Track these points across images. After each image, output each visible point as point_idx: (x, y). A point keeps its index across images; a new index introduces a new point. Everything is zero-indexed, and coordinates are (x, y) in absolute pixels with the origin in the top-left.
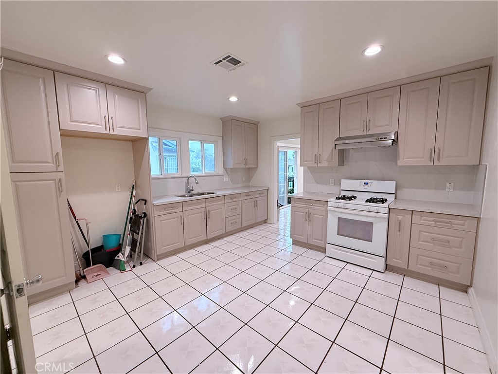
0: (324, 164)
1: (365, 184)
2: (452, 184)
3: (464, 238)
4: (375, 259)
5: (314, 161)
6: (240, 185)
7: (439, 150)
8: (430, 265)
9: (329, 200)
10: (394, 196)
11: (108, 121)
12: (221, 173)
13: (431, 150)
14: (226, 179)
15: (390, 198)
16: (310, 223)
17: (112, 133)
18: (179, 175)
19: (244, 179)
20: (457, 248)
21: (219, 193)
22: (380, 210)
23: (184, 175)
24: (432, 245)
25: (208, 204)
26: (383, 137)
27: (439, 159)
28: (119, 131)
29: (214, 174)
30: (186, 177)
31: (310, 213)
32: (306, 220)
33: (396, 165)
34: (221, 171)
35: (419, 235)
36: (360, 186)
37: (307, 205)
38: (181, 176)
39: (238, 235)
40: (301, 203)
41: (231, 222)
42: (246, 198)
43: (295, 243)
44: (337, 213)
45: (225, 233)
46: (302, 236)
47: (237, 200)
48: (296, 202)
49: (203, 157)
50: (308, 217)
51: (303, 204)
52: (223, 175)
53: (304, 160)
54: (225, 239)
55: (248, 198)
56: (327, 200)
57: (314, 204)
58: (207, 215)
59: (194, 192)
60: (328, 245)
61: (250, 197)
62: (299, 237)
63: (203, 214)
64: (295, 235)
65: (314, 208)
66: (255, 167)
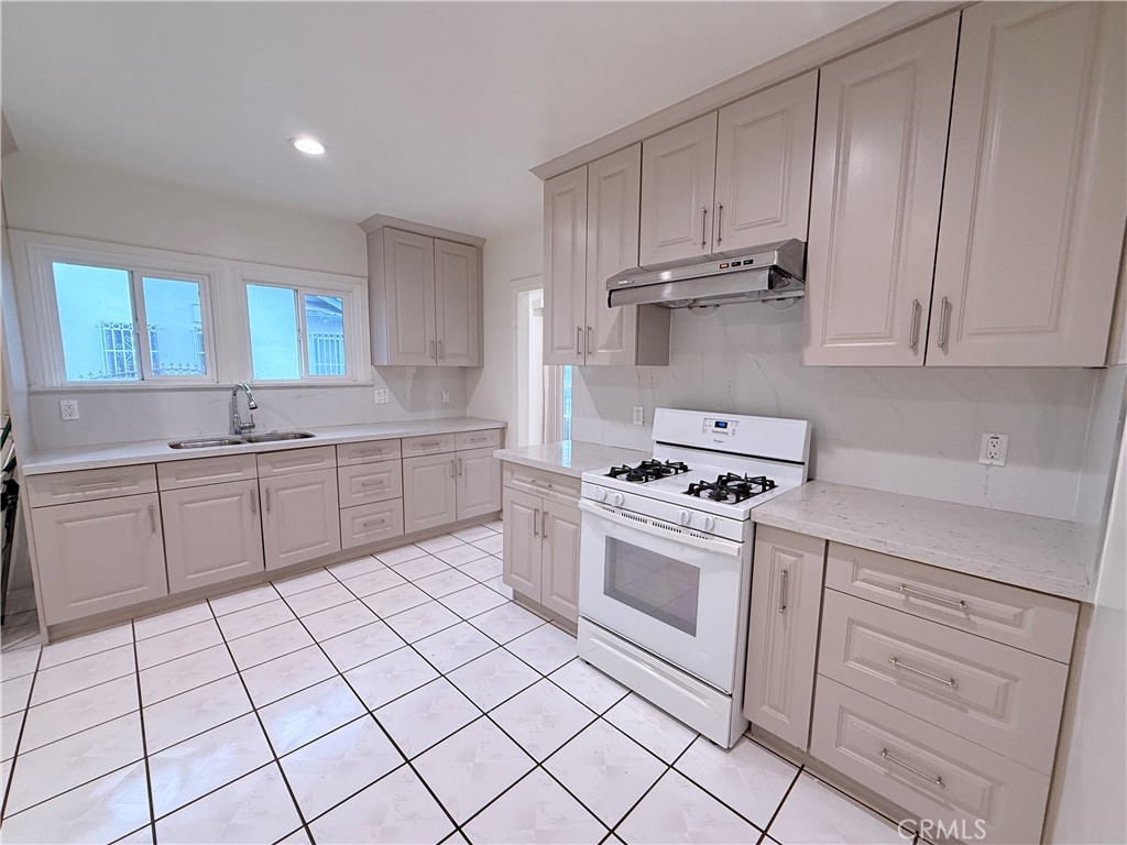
0: (602, 356)
1: (717, 425)
2: (1003, 439)
3: (1016, 679)
4: (703, 697)
5: (576, 349)
7: (947, 305)
8: (882, 758)
9: (585, 476)
10: (800, 472)
12: (362, 379)
13: (918, 306)
14: (382, 395)
15: (789, 480)
16: (546, 542)
18: (208, 381)
19: (446, 398)
20: (987, 712)
21: (321, 437)
22: (723, 527)
23: (225, 382)
24: (893, 680)
25: (265, 470)
26: (742, 260)
27: (944, 345)
29: (345, 383)
30: (228, 389)
31: (546, 513)
32: (536, 533)
33: (801, 365)
34: (364, 373)
35: (849, 638)
36: (704, 431)
37: (538, 485)
38: (213, 384)
39: (387, 558)
40: (525, 478)
41: (365, 519)
42: (421, 452)
43: (519, 599)
44: (603, 522)
45: (343, 552)
46: (529, 581)
47: (385, 457)
48: (515, 476)
49: (302, 333)
50: (542, 525)
51: (530, 483)
52: (372, 386)
53: (552, 345)
54: (336, 571)
55: (429, 451)
56: (580, 474)
57: (555, 486)
58: (259, 502)
59: (255, 433)
60: (581, 622)
61: (436, 450)
62: (523, 580)
63: (247, 499)
64: (513, 576)
65: (554, 496)
66: (476, 365)
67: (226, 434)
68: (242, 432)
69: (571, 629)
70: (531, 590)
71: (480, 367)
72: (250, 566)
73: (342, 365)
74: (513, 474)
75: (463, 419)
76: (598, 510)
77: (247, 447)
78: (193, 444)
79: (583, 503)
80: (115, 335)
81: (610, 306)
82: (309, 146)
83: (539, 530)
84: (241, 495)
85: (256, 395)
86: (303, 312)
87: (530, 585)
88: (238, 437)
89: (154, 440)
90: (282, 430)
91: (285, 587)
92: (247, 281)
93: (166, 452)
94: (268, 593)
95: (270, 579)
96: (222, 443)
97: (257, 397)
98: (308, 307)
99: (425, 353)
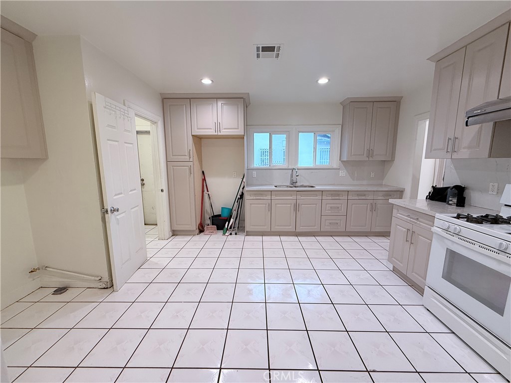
5: (446, 150)
6: (365, 182)
9: (437, 216)
11: (218, 125)
12: (335, 166)
14: (343, 173)
16: (412, 246)
17: (219, 134)
18: (285, 166)
19: (372, 175)
21: (317, 188)
23: (290, 167)
25: (299, 197)
28: (224, 132)
29: (328, 168)
30: (291, 169)
31: (414, 232)
32: (407, 241)
34: (336, 164)
37: (411, 218)
38: (287, 167)
39: (337, 239)
40: (404, 214)
41: (331, 221)
42: (357, 198)
43: (395, 271)
44: (445, 240)
45: (321, 232)
46: (401, 263)
47: (341, 198)
48: (399, 212)
49: (315, 149)
50: (411, 236)
51: (407, 216)
52: (339, 169)
53: (431, 149)
54: (318, 238)
55: (360, 198)
56: (435, 215)
57: (420, 219)
58: (296, 207)
59: (298, 184)
60: (426, 289)
61: (363, 198)
62: (398, 262)
63: (293, 205)
64: (393, 259)
65: (420, 225)
66: (390, 159)
67: (288, 184)
68: (293, 184)
69: (421, 291)
70: (401, 267)
71: (392, 160)
72: (291, 228)
73: (328, 161)
74: (398, 211)
75: (381, 185)
76: (444, 234)
77: (294, 189)
78: (280, 186)
79: (434, 229)
80: (263, 153)
81: (467, 125)
82: (323, 81)
83: (409, 239)
84: (291, 204)
85: (299, 171)
86: (316, 140)
87: (402, 265)
88: (292, 186)
89: (271, 185)
90: (305, 184)
91: (301, 239)
92: (299, 132)
93: (273, 188)
94: (295, 238)
95: (297, 234)
96: (287, 187)
97: (299, 172)
98: (318, 138)
99: (364, 155)
